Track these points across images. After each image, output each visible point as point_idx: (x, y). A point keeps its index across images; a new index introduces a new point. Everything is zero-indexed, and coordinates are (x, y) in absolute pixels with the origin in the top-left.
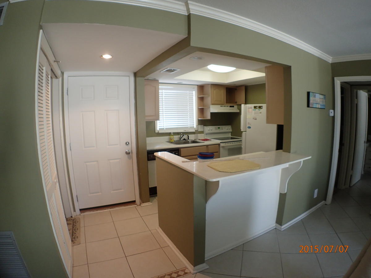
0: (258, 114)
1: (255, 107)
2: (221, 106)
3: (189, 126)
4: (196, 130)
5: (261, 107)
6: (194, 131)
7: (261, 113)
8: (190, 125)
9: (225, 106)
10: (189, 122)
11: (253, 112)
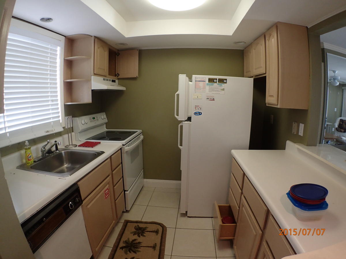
0: (218, 91)
1: (211, 80)
2: (104, 80)
3: (51, 120)
4: (63, 128)
5: (225, 81)
6: (62, 130)
7: (223, 90)
8: (53, 118)
9: (107, 80)
10: (51, 112)
11: (207, 88)
